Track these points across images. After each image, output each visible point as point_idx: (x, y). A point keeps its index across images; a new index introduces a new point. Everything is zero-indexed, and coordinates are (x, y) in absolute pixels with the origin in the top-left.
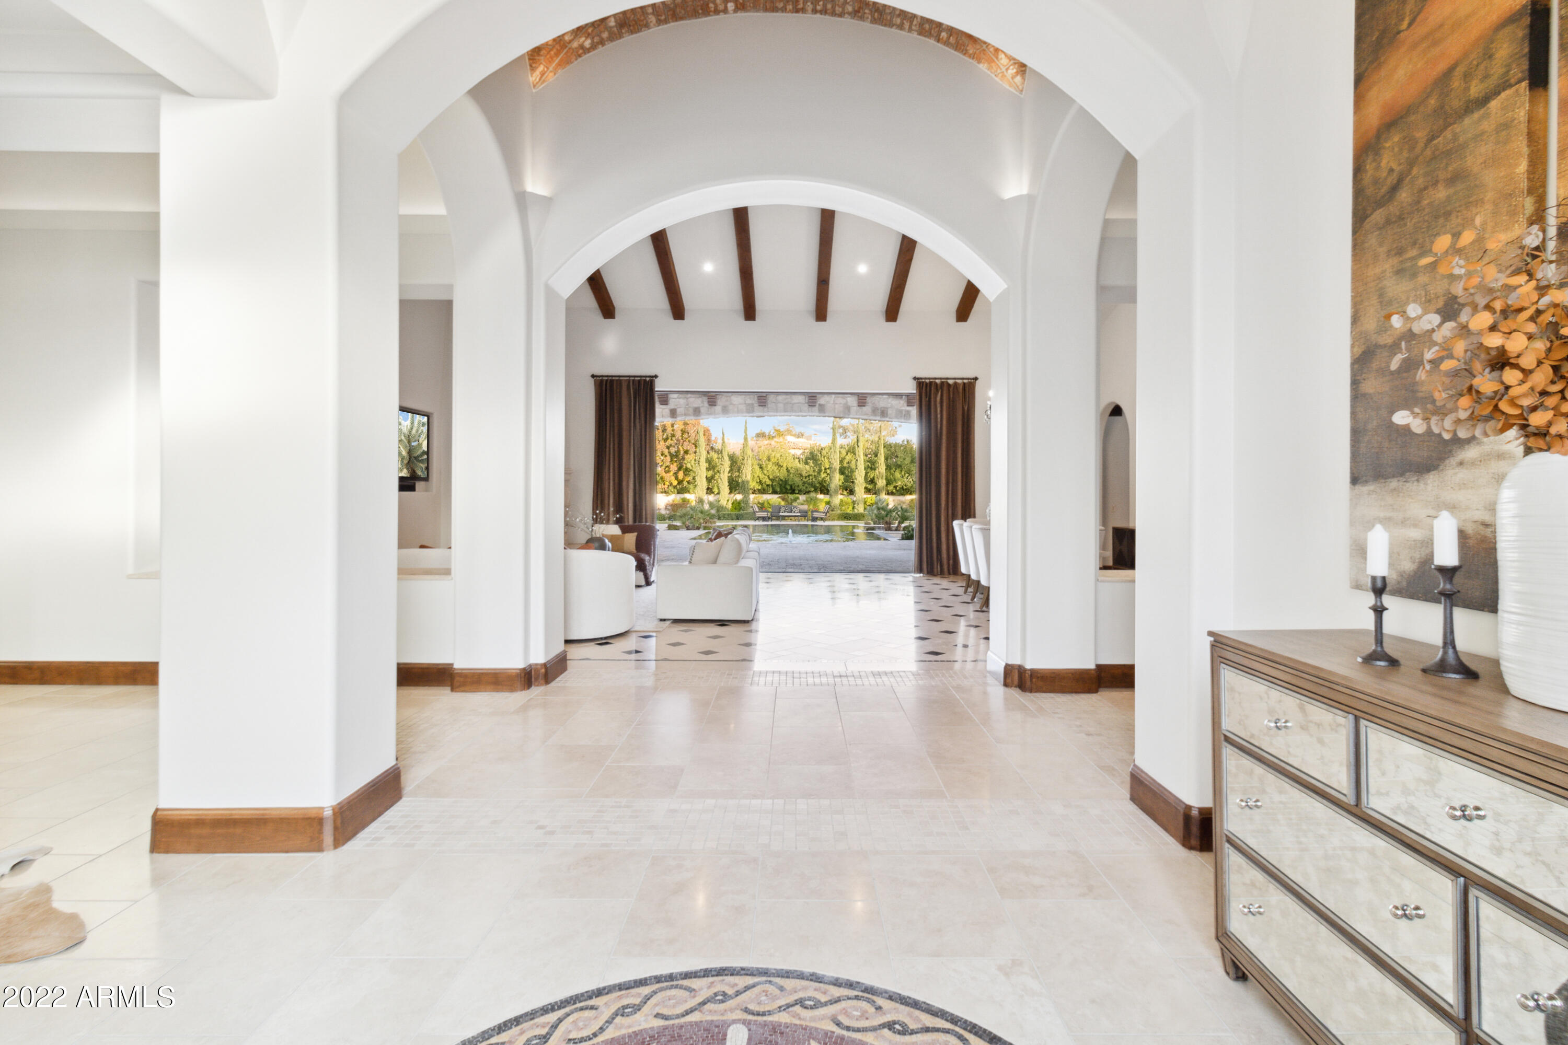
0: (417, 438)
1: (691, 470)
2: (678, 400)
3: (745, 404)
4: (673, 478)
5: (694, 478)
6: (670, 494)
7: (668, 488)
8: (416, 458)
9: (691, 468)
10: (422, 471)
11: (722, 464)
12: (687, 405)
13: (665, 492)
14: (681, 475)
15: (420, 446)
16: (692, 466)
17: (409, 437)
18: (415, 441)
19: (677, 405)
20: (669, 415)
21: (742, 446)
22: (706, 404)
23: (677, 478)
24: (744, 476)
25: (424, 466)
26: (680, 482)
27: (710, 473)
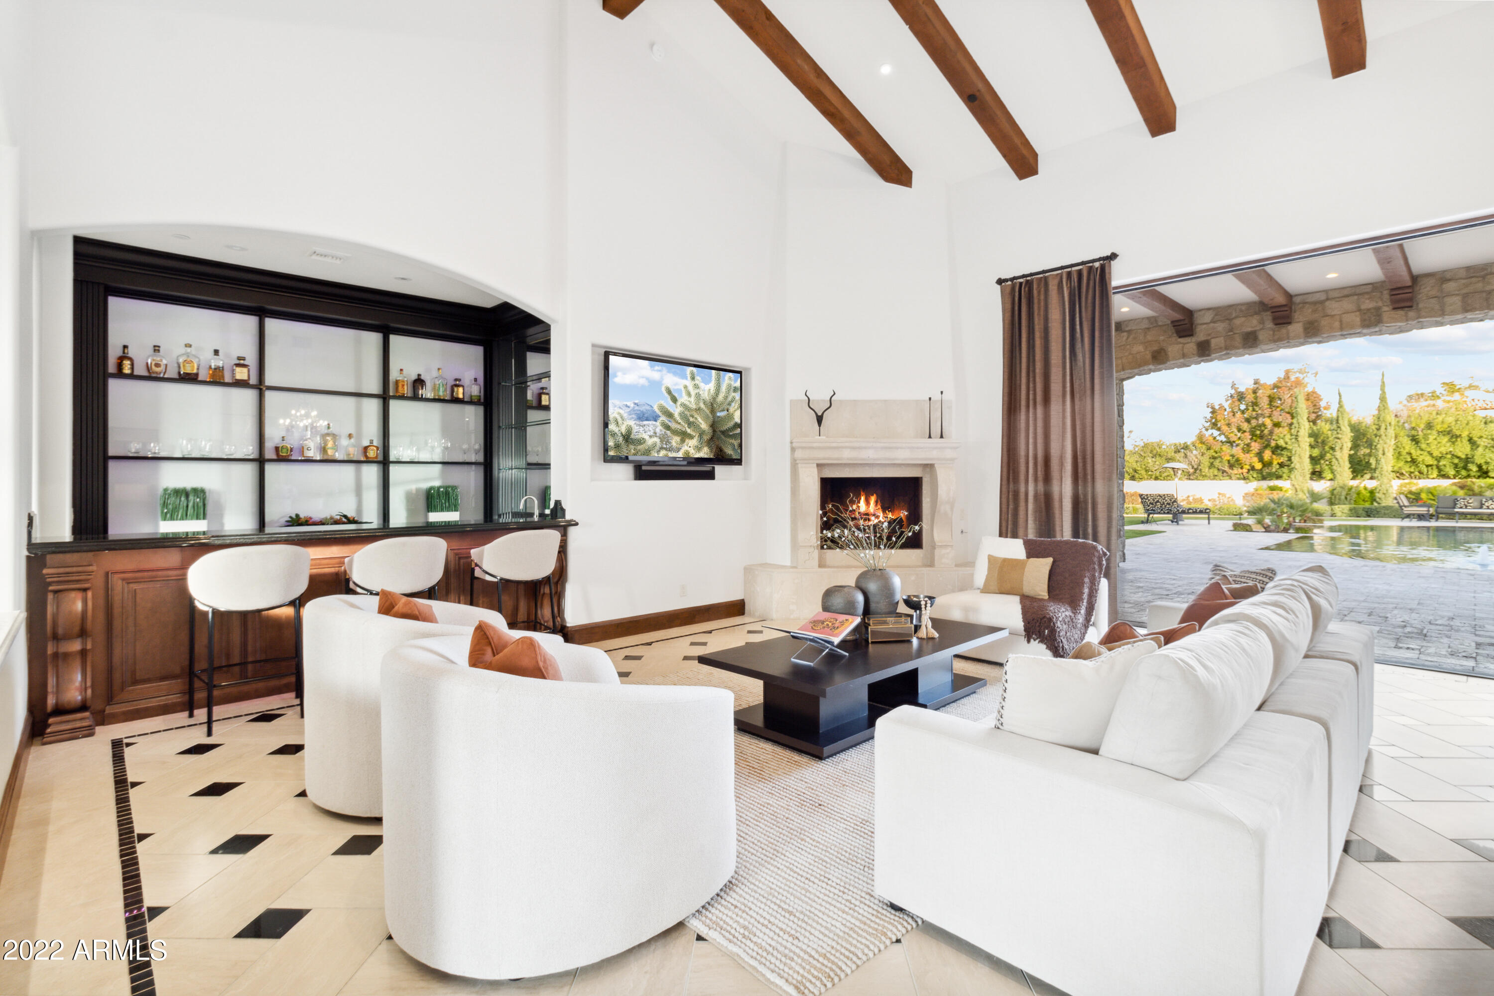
0: (725, 406)
1: (1285, 448)
2: (1212, 325)
3: (1359, 310)
4: (1256, 459)
5: (1290, 459)
6: (1250, 481)
7: (1248, 473)
8: (723, 432)
9: (1284, 445)
10: (734, 449)
11: (1338, 438)
12: (1231, 330)
13: (1244, 479)
14: (1267, 455)
15: (730, 417)
16: (1286, 443)
17: (712, 404)
18: (723, 410)
19: (1209, 335)
20: (1195, 352)
21: (1376, 412)
22: (1269, 324)
23: (1261, 460)
24: (1381, 452)
25: (736, 443)
26: (1267, 464)
27: (1316, 452)
